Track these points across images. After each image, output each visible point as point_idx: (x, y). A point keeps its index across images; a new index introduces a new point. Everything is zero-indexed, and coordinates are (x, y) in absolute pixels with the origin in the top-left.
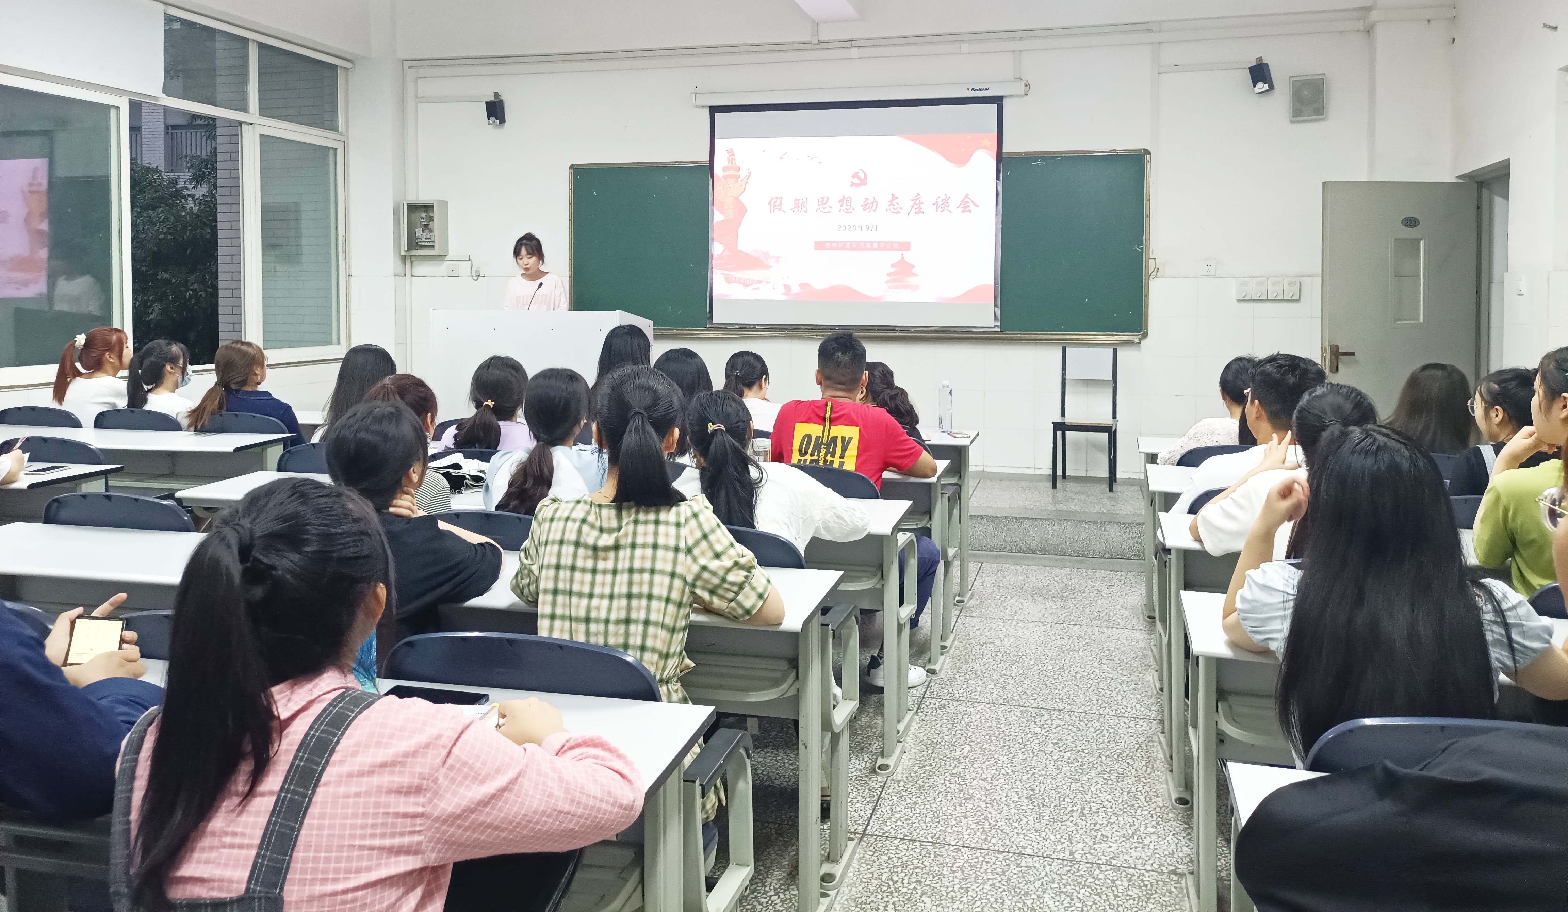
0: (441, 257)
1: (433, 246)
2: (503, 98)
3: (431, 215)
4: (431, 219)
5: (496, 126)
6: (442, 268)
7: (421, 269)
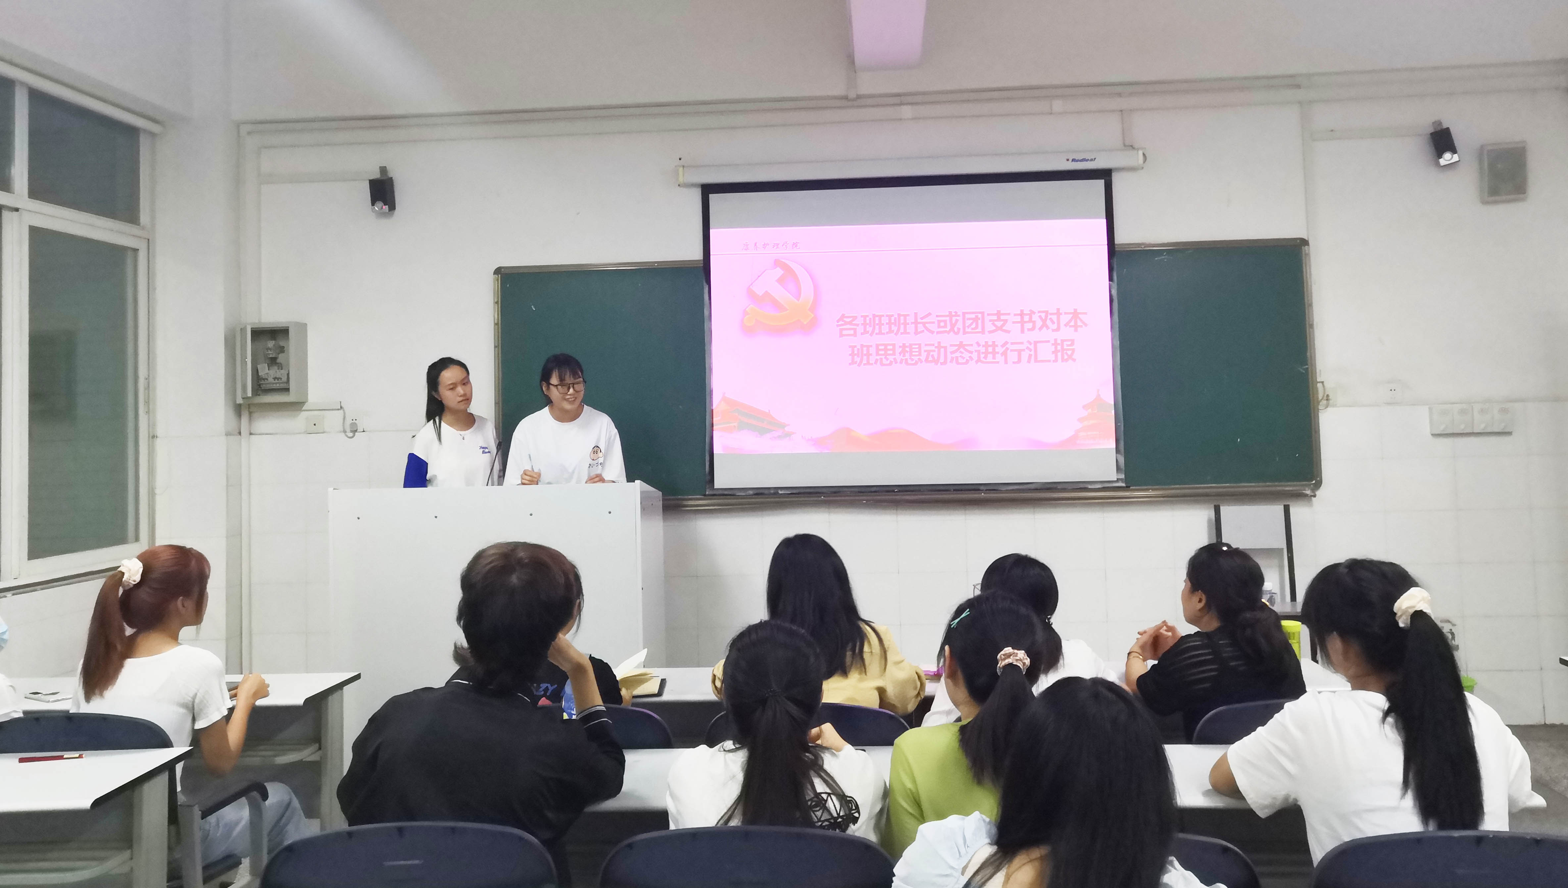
0: (297, 406)
1: (287, 390)
2: (391, 175)
3: (282, 343)
4: (282, 350)
5: (382, 215)
6: (300, 421)
7: (266, 424)
